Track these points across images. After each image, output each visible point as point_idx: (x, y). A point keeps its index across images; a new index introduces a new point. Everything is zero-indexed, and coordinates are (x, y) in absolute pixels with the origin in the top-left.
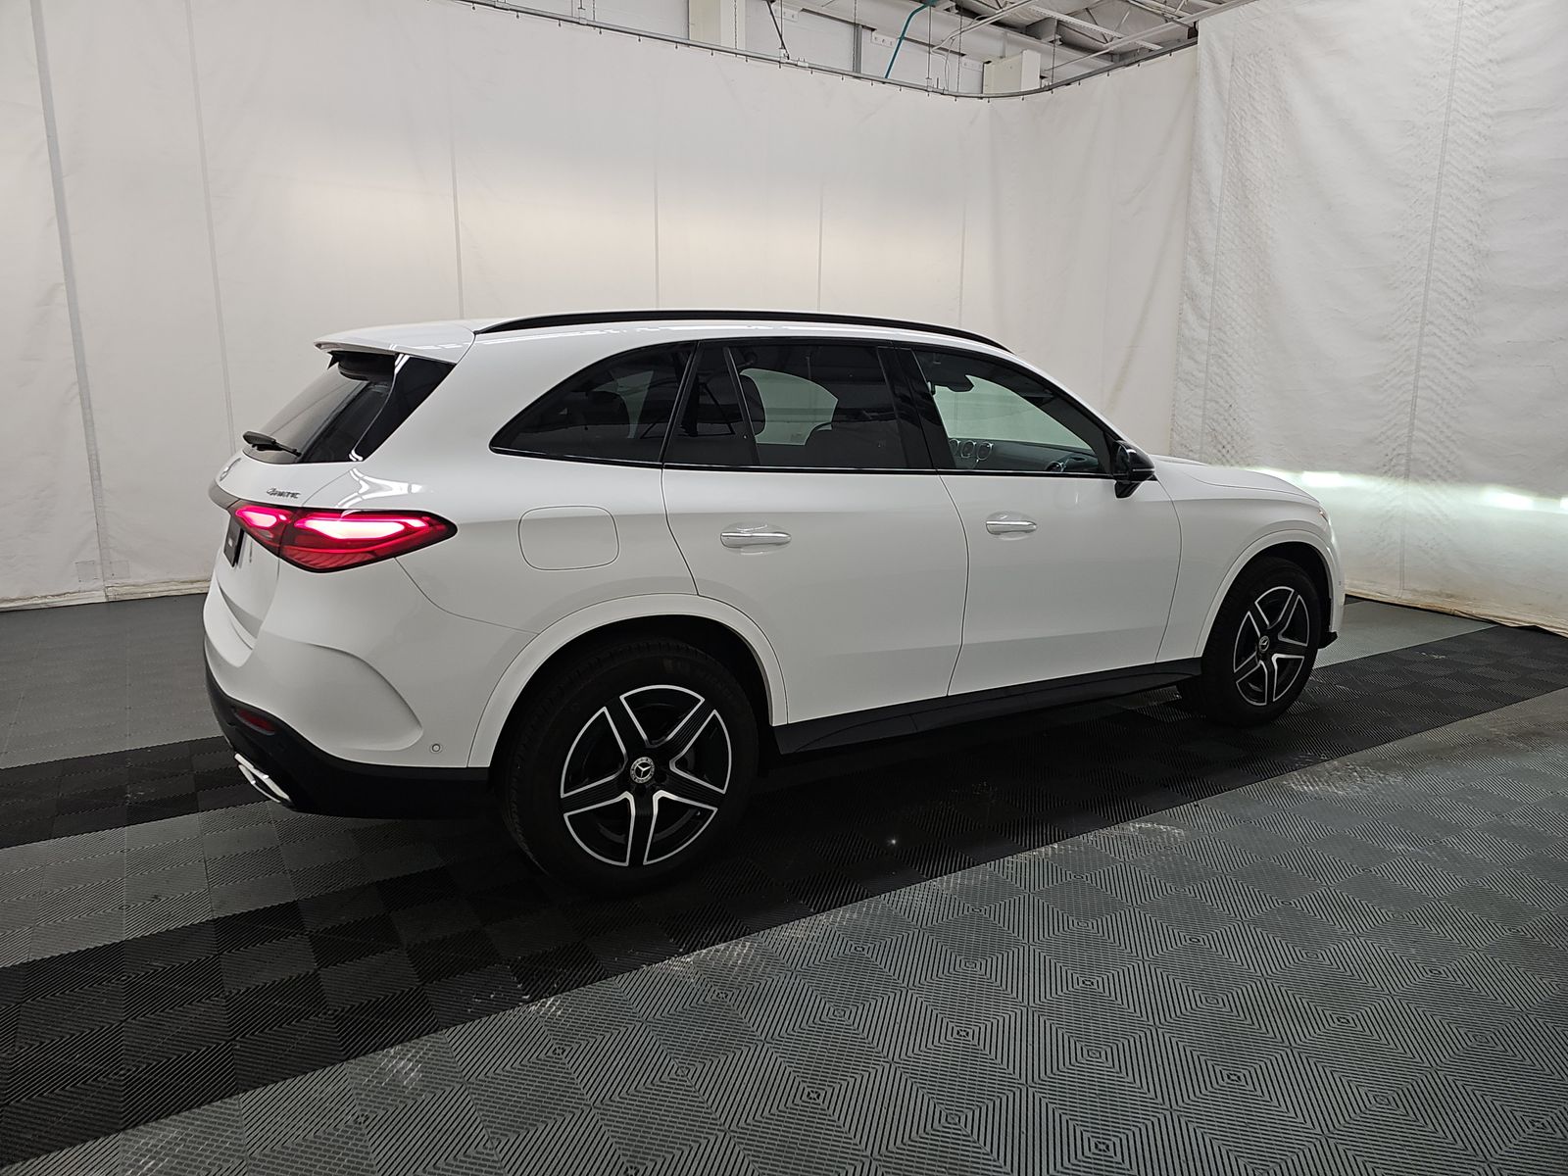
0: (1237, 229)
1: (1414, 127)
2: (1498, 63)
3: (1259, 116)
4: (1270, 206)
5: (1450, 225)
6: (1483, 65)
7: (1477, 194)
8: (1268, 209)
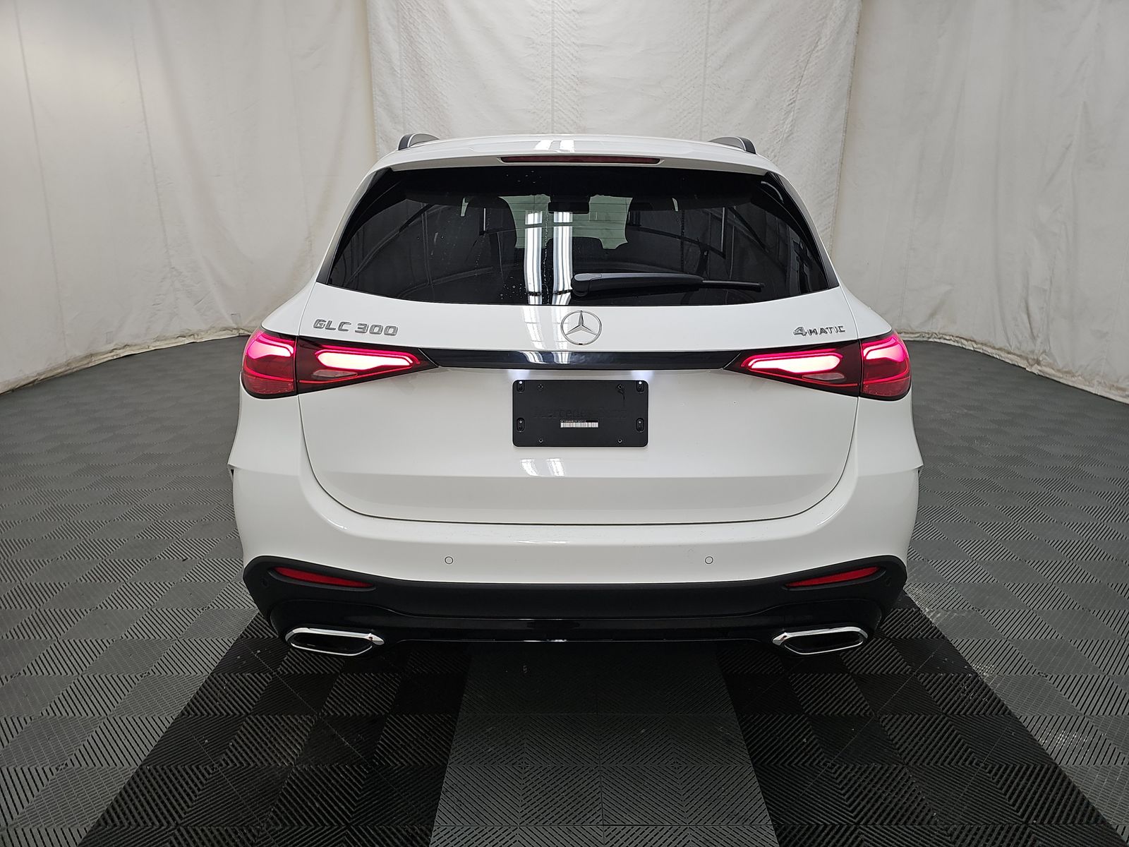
0: (417, 92)
1: (533, 43)
2: (578, 13)
3: (423, 12)
4: (442, 79)
5: (561, 108)
6: (570, 13)
7: (574, 92)
8: (441, 81)
